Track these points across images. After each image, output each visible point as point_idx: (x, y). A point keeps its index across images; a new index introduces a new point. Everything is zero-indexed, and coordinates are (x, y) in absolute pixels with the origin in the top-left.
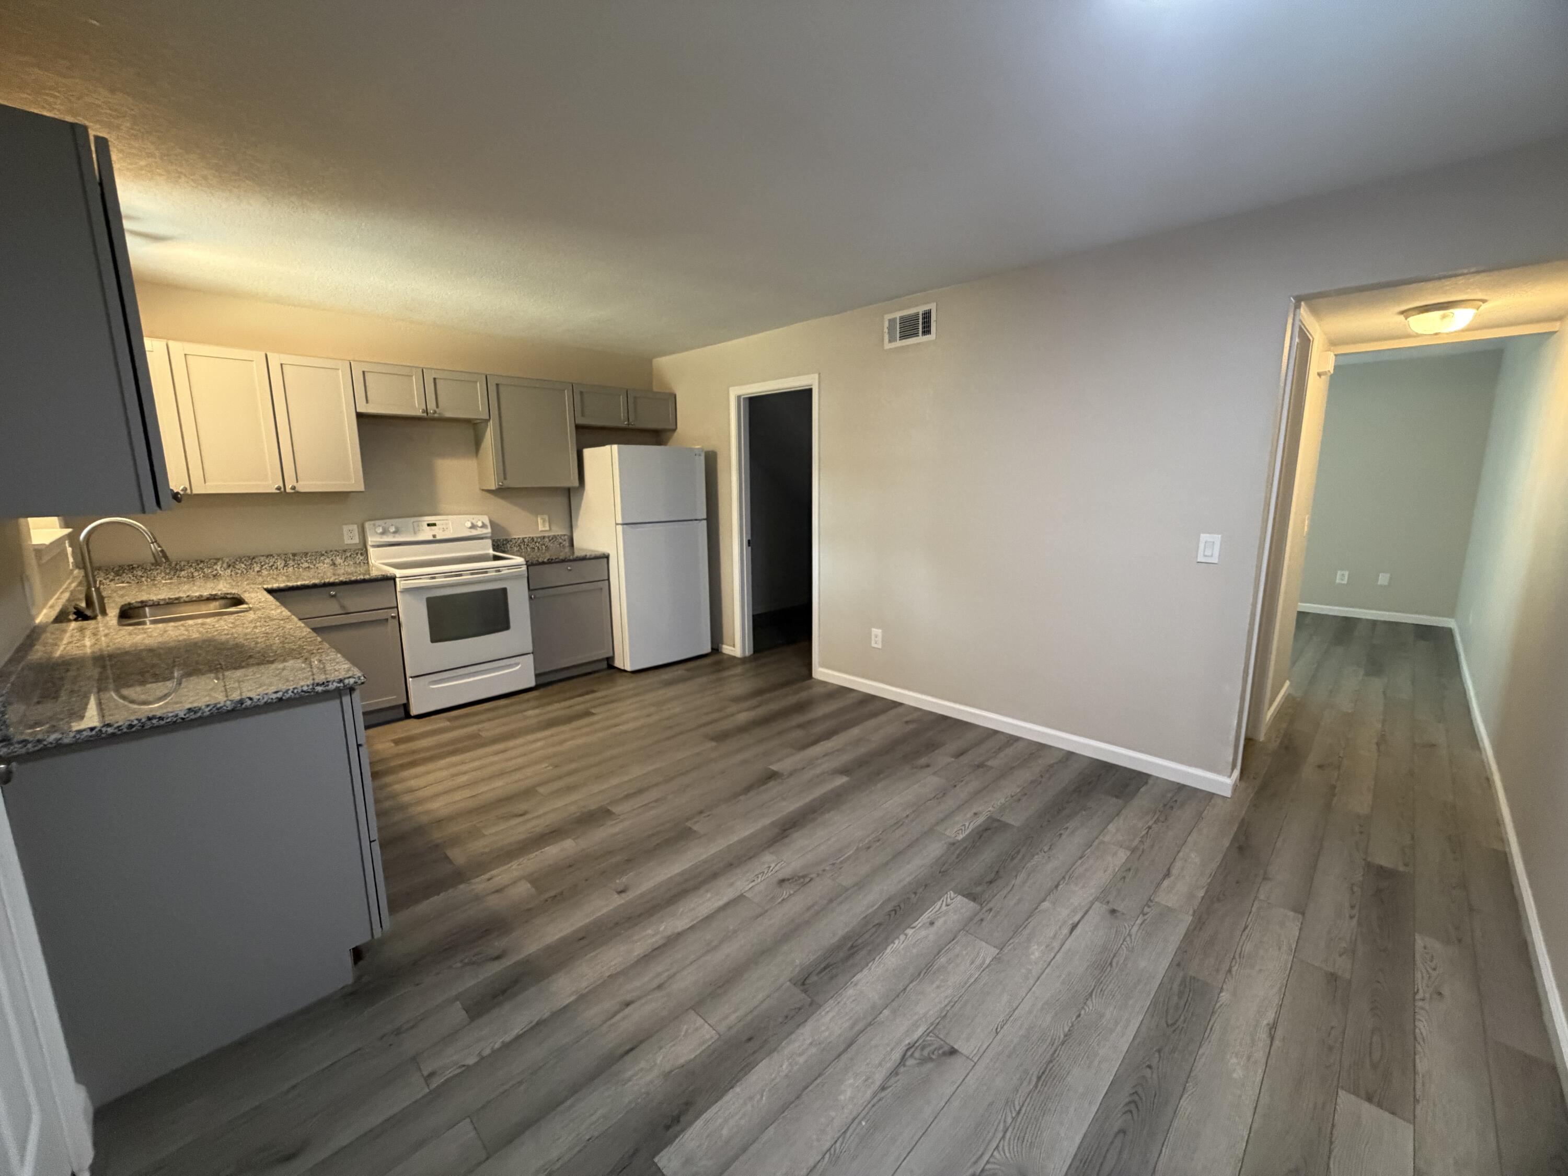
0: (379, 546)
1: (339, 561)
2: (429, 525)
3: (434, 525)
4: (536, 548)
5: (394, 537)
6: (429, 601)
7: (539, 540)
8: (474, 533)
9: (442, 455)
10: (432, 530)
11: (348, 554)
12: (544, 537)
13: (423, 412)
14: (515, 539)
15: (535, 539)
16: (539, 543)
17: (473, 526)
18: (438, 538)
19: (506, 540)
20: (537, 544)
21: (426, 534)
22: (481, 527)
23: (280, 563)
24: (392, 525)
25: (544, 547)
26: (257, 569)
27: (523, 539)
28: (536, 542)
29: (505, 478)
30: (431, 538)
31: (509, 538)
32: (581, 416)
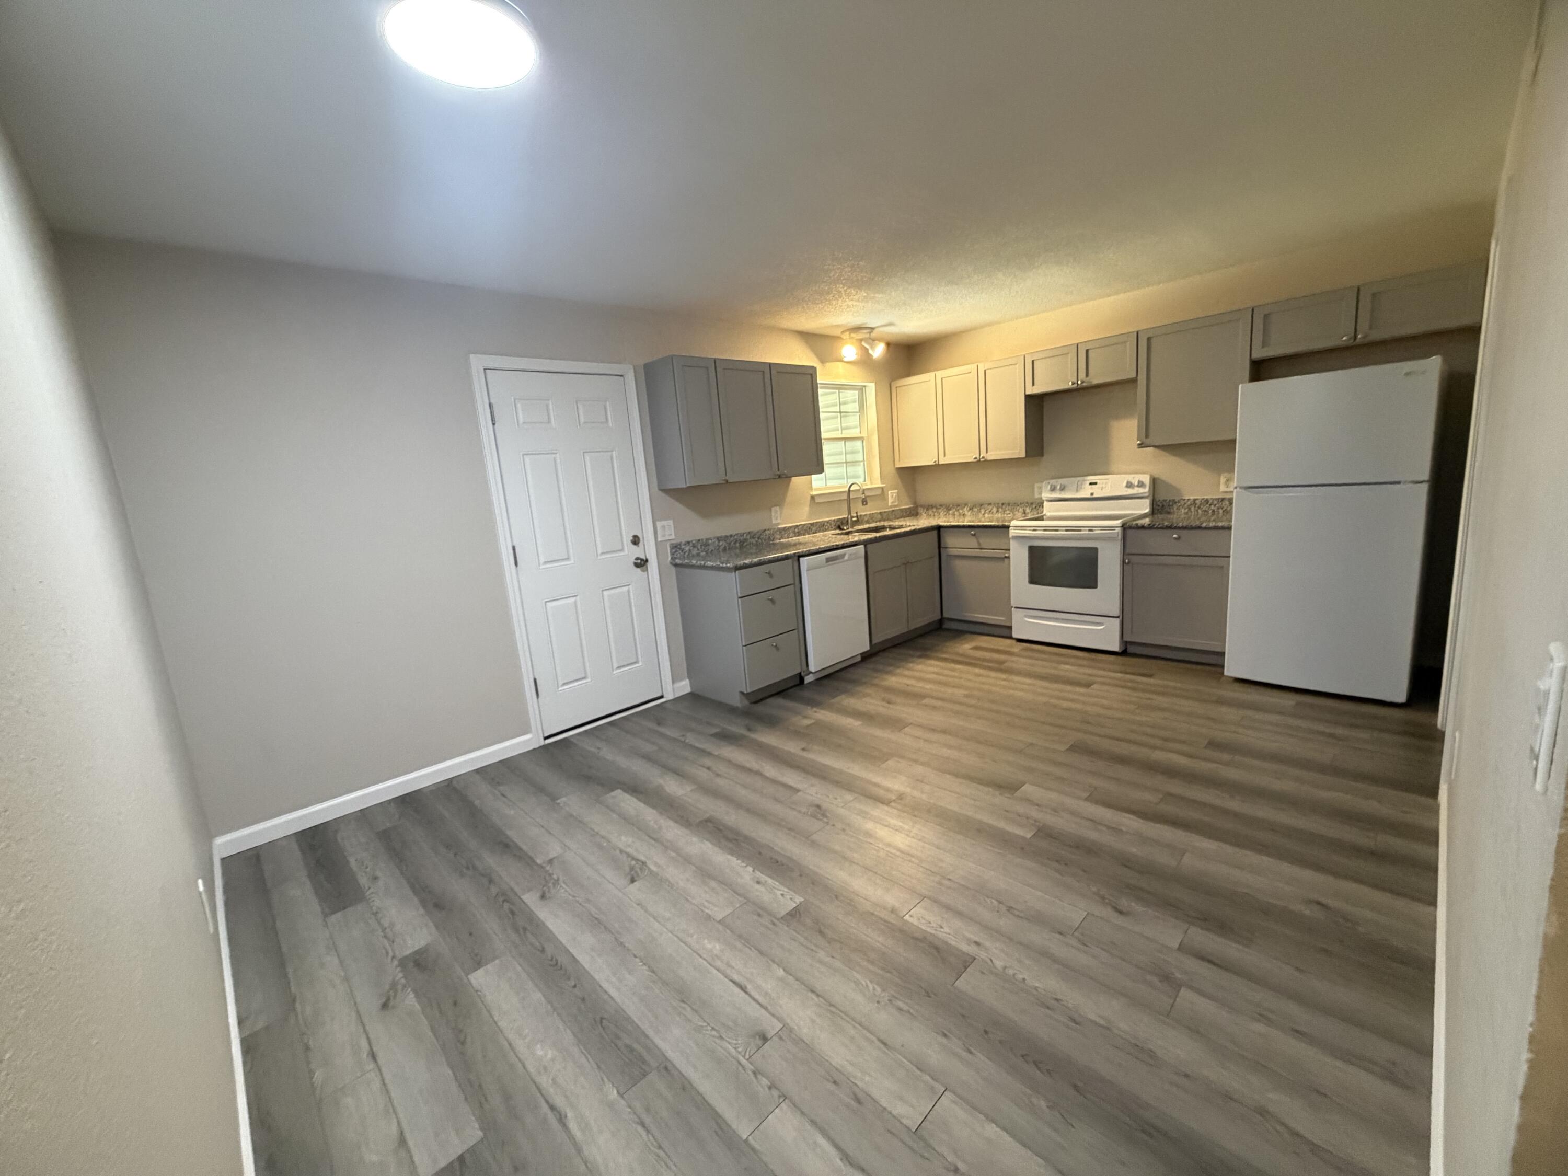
0: (1051, 501)
1: (1028, 510)
2: (1091, 484)
3: (1095, 484)
4: (1210, 512)
5: (1060, 494)
6: (1031, 549)
7: (1215, 502)
8: (1130, 492)
9: (1118, 417)
10: (1092, 488)
11: (1034, 506)
12: (1223, 499)
13: (1073, 384)
14: (1184, 500)
15: (1210, 502)
16: (1215, 505)
17: (1129, 485)
18: (1095, 496)
19: (1174, 500)
20: (1213, 506)
21: (1085, 493)
22: (1138, 486)
23: (995, 510)
24: (1059, 483)
25: (1221, 511)
26: (983, 513)
27: (1195, 500)
28: (1210, 505)
29: (1147, 436)
30: (1089, 496)
31: (1177, 499)
32: (1263, 347)
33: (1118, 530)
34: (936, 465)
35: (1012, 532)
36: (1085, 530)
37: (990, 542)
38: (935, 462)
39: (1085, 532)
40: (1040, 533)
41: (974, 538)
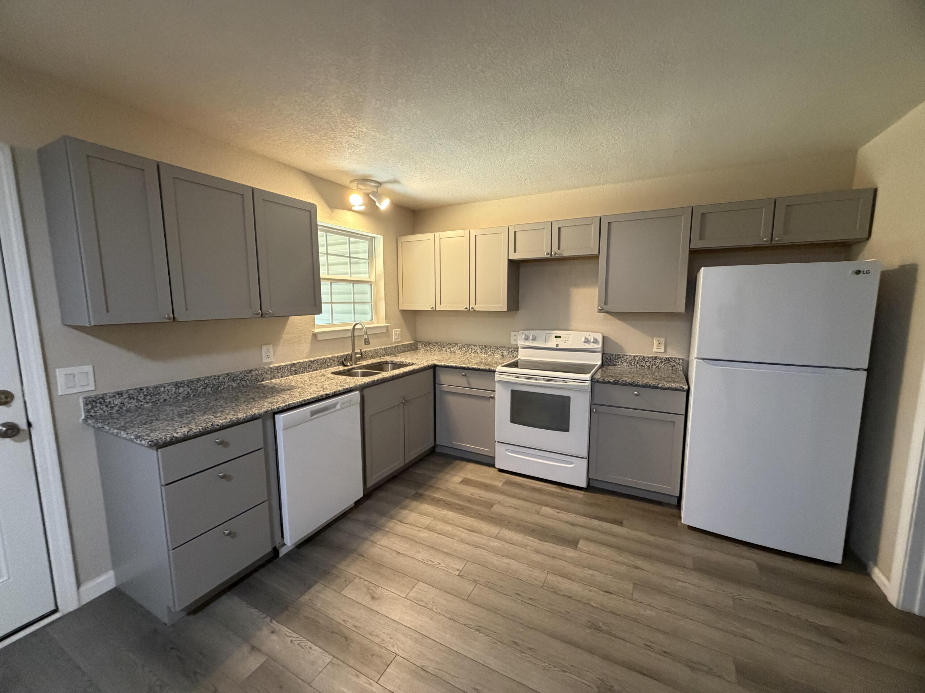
0: (524, 348)
1: (505, 354)
2: (556, 337)
3: (560, 337)
4: (646, 367)
5: (532, 343)
6: (513, 392)
7: (650, 360)
8: (587, 346)
9: (576, 286)
10: (557, 340)
11: (510, 350)
12: (656, 358)
13: (548, 254)
14: (627, 356)
15: (646, 359)
16: (650, 363)
17: (587, 341)
18: (560, 347)
19: (619, 355)
20: (648, 363)
21: (552, 343)
22: (593, 342)
23: (479, 350)
24: (531, 334)
25: (654, 367)
26: (470, 352)
27: (634, 357)
28: (646, 362)
29: (606, 304)
30: (555, 347)
31: (621, 354)
32: (700, 239)
33: (588, 383)
34: (433, 310)
35: (498, 377)
36: (559, 381)
37: (477, 382)
38: (433, 308)
39: (560, 383)
40: (521, 380)
41: (465, 378)
